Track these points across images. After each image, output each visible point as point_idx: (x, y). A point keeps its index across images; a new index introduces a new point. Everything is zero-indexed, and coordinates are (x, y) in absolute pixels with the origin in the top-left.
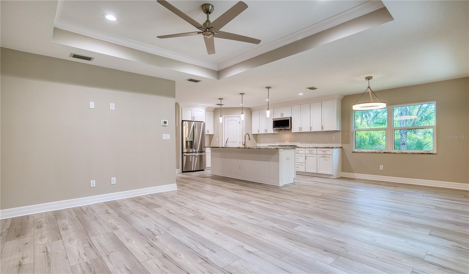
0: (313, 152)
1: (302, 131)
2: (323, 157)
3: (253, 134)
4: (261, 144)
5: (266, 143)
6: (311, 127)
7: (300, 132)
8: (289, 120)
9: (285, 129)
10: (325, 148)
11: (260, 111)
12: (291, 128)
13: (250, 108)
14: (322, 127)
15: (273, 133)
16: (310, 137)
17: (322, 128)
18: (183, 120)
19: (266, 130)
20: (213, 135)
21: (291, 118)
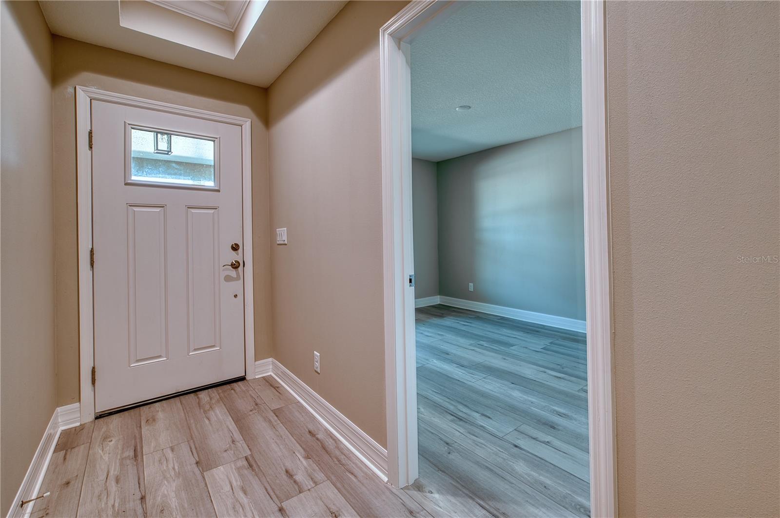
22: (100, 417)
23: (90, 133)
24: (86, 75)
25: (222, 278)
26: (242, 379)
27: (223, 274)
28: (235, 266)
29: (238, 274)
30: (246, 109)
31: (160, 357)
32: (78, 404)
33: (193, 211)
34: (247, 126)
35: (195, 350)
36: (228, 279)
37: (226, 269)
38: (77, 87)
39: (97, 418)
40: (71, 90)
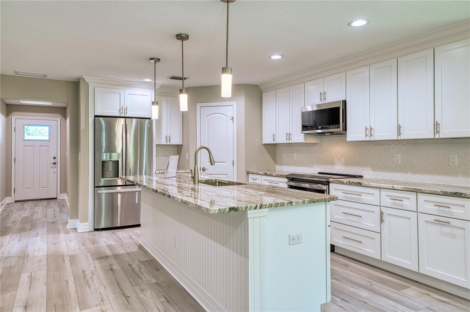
0: (406, 203)
1: (372, 139)
2: (438, 222)
3: (265, 145)
4: (284, 167)
5: (294, 166)
6: (399, 127)
7: (368, 139)
8: (339, 108)
9: (332, 133)
10: (445, 194)
11: (277, 90)
12: (345, 129)
13: (257, 85)
14: (436, 125)
15: (304, 141)
16: (399, 155)
17: (436, 130)
18: (96, 114)
19: (289, 135)
20: (182, 145)
21: (345, 102)
22: (16, 202)
23: (15, 128)
24: (14, 113)
25: (50, 167)
26: (56, 198)
27: (51, 166)
28: (54, 164)
29: (55, 166)
30: (59, 115)
31: (31, 188)
32: (10, 197)
33: (42, 147)
34: (59, 120)
35: (42, 188)
36: (52, 167)
37: (52, 165)
38: (12, 116)
39: (15, 202)
40: (11, 117)
